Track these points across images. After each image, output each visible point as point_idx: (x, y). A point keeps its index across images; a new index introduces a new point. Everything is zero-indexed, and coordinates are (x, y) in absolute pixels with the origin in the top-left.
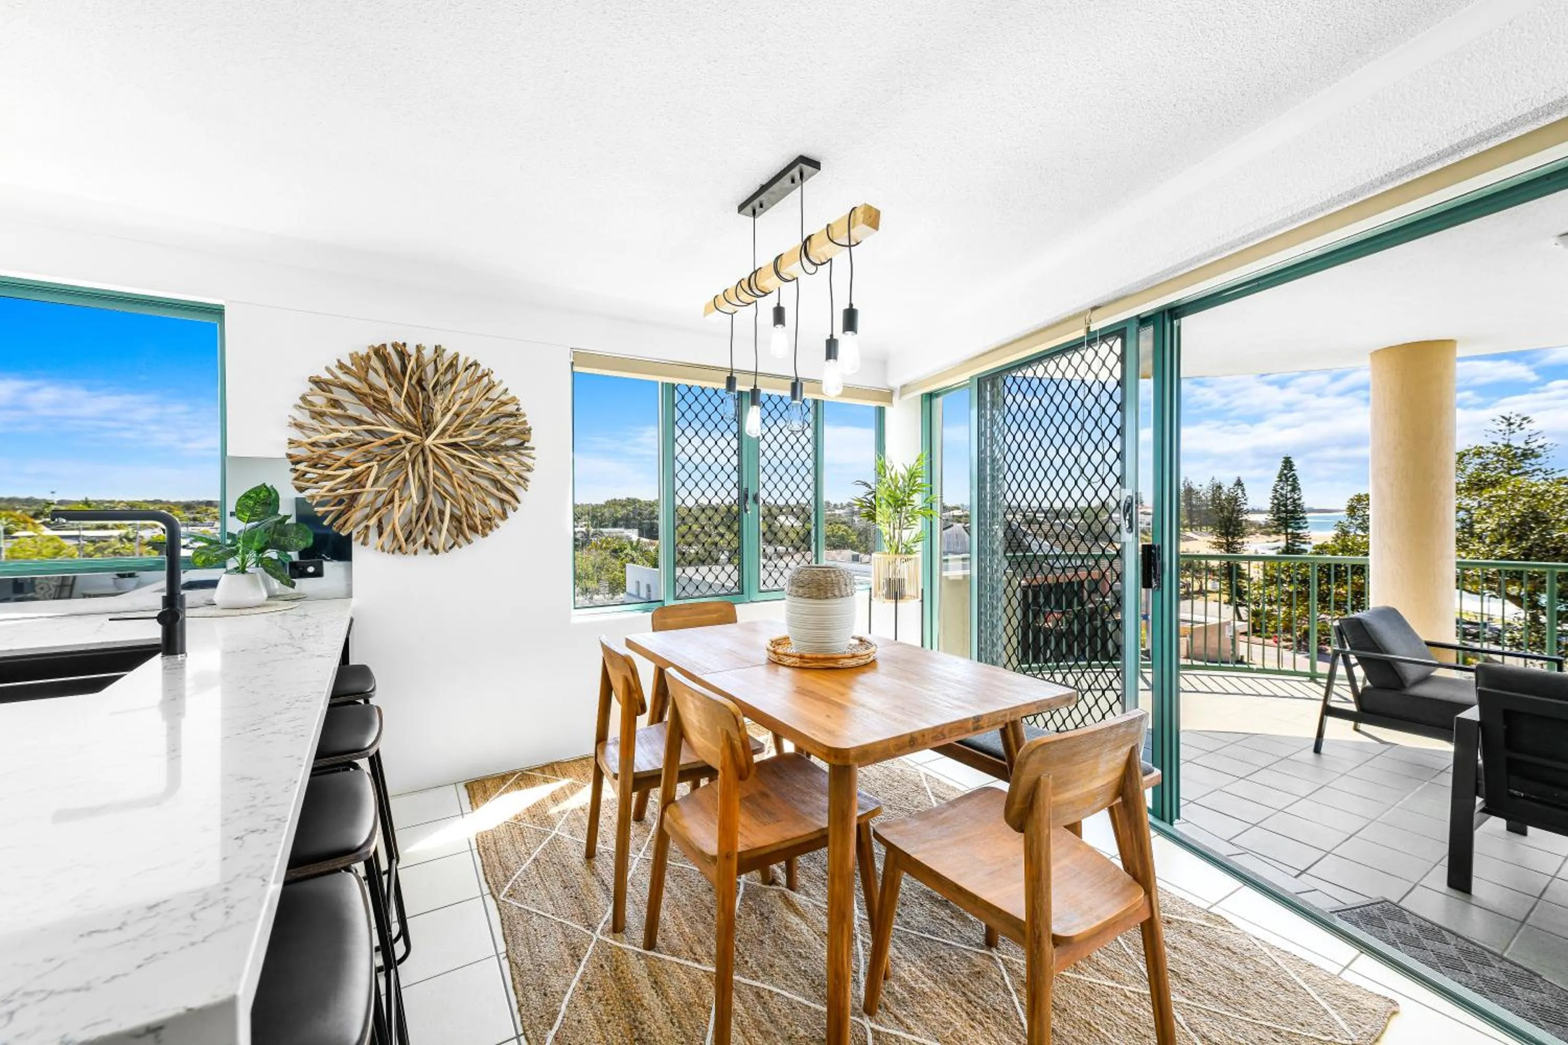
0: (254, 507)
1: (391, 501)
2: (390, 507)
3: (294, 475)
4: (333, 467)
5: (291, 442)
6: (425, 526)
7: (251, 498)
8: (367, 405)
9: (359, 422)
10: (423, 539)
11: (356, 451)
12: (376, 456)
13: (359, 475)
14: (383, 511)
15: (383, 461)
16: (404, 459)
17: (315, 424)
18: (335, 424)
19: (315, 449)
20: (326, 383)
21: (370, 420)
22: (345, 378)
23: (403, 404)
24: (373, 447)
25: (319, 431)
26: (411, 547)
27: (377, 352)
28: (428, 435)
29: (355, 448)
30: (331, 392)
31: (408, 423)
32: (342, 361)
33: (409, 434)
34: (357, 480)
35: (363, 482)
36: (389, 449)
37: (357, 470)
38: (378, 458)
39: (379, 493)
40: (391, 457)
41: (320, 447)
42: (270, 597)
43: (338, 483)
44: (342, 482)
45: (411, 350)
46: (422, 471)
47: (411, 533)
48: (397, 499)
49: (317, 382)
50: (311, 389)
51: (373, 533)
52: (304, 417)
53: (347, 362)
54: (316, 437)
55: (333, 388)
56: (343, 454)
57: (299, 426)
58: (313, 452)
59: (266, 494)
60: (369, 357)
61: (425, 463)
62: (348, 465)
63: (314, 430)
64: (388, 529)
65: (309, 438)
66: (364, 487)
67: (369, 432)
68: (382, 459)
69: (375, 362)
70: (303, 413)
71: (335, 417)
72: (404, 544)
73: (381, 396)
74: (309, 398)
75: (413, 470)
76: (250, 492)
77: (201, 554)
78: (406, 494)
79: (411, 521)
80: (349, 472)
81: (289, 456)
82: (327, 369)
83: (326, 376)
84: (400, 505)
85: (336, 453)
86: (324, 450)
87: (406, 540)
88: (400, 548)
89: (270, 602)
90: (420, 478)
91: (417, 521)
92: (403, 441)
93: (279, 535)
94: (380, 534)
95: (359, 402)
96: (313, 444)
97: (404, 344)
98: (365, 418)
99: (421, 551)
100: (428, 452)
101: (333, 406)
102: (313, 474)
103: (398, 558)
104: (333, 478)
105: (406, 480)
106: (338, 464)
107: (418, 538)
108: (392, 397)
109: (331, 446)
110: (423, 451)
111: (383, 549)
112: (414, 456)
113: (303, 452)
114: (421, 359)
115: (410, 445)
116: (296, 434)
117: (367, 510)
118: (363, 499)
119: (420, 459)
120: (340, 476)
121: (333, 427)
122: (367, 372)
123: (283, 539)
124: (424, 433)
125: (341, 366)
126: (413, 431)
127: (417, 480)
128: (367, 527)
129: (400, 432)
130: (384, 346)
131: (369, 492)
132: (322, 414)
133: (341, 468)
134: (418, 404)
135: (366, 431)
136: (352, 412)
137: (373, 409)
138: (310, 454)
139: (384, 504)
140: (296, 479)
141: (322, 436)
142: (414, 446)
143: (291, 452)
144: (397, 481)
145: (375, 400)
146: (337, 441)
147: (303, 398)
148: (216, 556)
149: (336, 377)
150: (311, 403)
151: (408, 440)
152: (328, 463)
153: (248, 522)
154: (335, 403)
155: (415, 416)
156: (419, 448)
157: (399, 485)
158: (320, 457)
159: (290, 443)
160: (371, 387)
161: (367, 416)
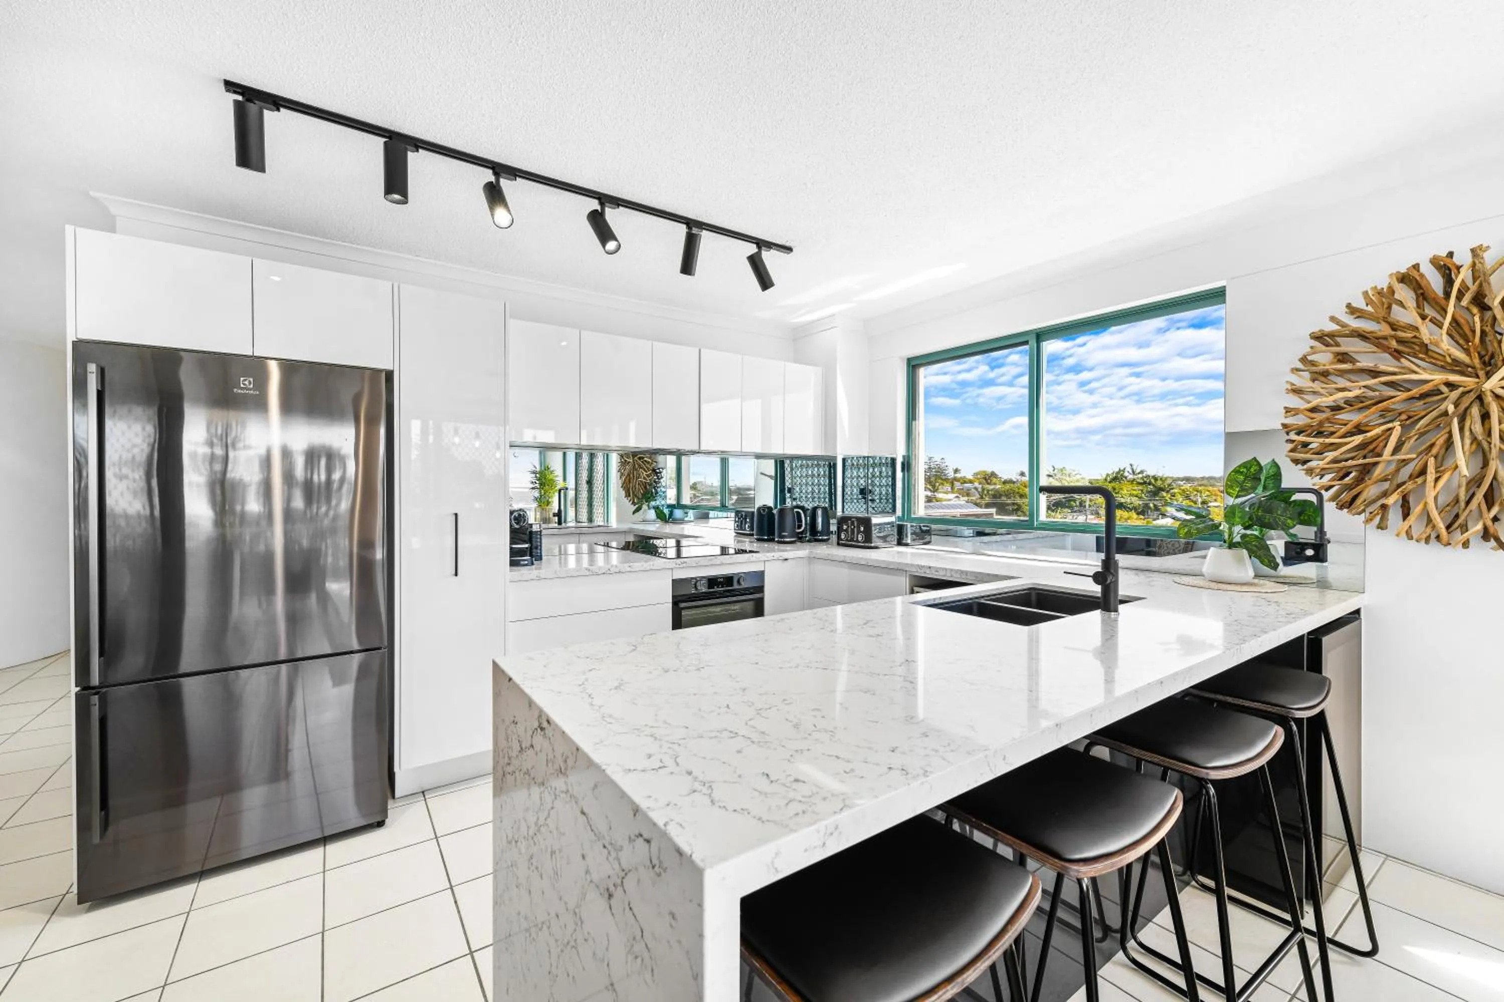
0: (1244, 482)
1: (1423, 472)
2: (1419, 480)
3: (1290, 446)
4: (1338, 434)
5: (1288, 410)
6: (1484, 507)
7: (1242, 473)
8: (1386, 349)
9: (1374, 373)
10: (1479, 526)
11: (1368, 412)
12: (1400, 414)
13: (1371, 442)
14: (1410, 486)
15: (1408, 423)
16: (1446, 413)
17: (1317, 386)
18: (1342, 382)
19: (1313, 415)
20: (1332, 335)
21: (1391, 369)
22: (1355, 324)
23: (1445, 337)
24: (1394, 403)
25: (1322, 395)
26: (1459, 537)
27: (1404, 279)
28: (1489, 375)
29: (1368, 407)
30: (1338, 345)
31: (1456, 362)
32: (1354, 305)
33: (1454, 378)
34: (1371, 448)
35: (1378, 450)
36: (1422, 402)
37: (1369, 435)
38: (1404, 417)
39: (1405, 462)
40: (1423, 413)
41: (1323, 412)
42: (1257, 576)
43: (1344, 453)
44: (1349, 451)
45: (1463, 258)
46: (1478, 428)
47: (1457, 516)
48: (1431, 469)
49: (1320, 337)
50: (1312, 347)
51: (1394, 515)
52: (1303, 381)
53: (1360, 304)
54: (1316, 401)
55: (1339, 339)
56: (1352, 417)
57: (1297, 391)
58: (1312, 418)
59: (1257, 468)
60: (1392, 291)
61: (1485, 416)
62: (1359, 429)
63: (1314, 393)
64: (1416, 510)
65: (1309, 402)
66: (1380, 455)
67: (1387, 384)
68: (1410, 417)
69: (1404, 294)
70: (1299, 376)
71: (1342, 373)
72: (1444, 531)
73: (1408, 335)
74: (1309, 358)
75: (1461, 429)
76: (1240, 466)
77: (1186, 526)
78: (1449, 463)
79: (1457, 501)
80: (1358, 439)
81: (1285, 426)
82: (1333, 319)
83: (1333, 327)
84: (1437, 480)
85: (1343, 416)
86: (1328, 414)
87: (1448, 527)
88: (1438, 537)
89: (1256, 581)
90: (1474, 439)
91: (1468, 503)
92: (1444, 389)
93: (1263, 511)
94: (1406, 515)
95: (1375, 349)
96: (1314, 410)
97: (1451, 255)
98: (1382, 368)
99: (1477, 544)
100: (1489, 398)
101: (1340, 361)
102: (1316, 443)
103: (1435, 551)
104: (1335, 447)
105: (1449, 444)
106: (1344, 429)
107: (1469, 524)
108: (1426, 332)
109: (1336, 409)
110: (1480, 398)
111: (1410, 537)
112: (1462, 407)
113: (1300, 420)
114: (1478, 266)
115: (1455, 395)
116: (1295, 402)
117: (1386, 485)
118: (1378, 472)
119: (1475, 411)
120: (1346, 444)
121: (1339, 386)
122: (1389, 307)
123: (1268, 516)
124: (1481, 373)
125: (1352, 310)
126: (1462, 373)
127: (1468, 441)
128: (1384, 507)
129: (1438, 377)
130: (1416, 267)
131: (1389, 462)
132: (1325, 374)
133: (1351, 434)
134: (1474, 332)
135: (1386, 384)
136: (1365, 362)
137: (1397, 355)
138: (1309, 421)
139: (1411, 477)
140: (1292, 451)
141: (1324, 399)
142: (1464, 394)
143: (1288, 421)
144: (1432, 445)
145: (1400, 341)
146: (1345, 403)
147: (1304, 360)
148: (1197, 529)
149: (1344, 325)
150: (1313, 363)
151: (1451, 386)
152: (1332, 429)
153: (1237, 497)
154: (1343, 357)
155: (1467, 351)
156: (1473, 396)
157: (1434, 451)
158: (1321, 423)
159: (1287, 412)
160: (1394, 327)
161: (1386, 363)
